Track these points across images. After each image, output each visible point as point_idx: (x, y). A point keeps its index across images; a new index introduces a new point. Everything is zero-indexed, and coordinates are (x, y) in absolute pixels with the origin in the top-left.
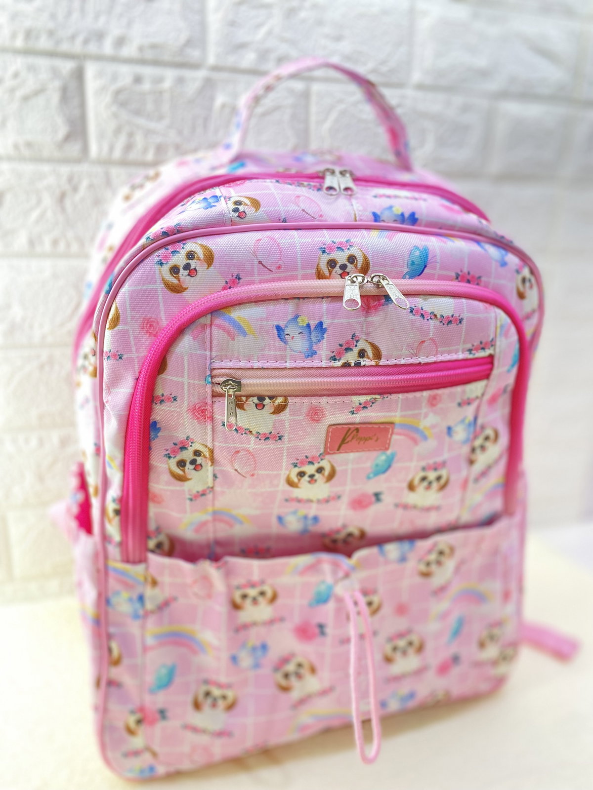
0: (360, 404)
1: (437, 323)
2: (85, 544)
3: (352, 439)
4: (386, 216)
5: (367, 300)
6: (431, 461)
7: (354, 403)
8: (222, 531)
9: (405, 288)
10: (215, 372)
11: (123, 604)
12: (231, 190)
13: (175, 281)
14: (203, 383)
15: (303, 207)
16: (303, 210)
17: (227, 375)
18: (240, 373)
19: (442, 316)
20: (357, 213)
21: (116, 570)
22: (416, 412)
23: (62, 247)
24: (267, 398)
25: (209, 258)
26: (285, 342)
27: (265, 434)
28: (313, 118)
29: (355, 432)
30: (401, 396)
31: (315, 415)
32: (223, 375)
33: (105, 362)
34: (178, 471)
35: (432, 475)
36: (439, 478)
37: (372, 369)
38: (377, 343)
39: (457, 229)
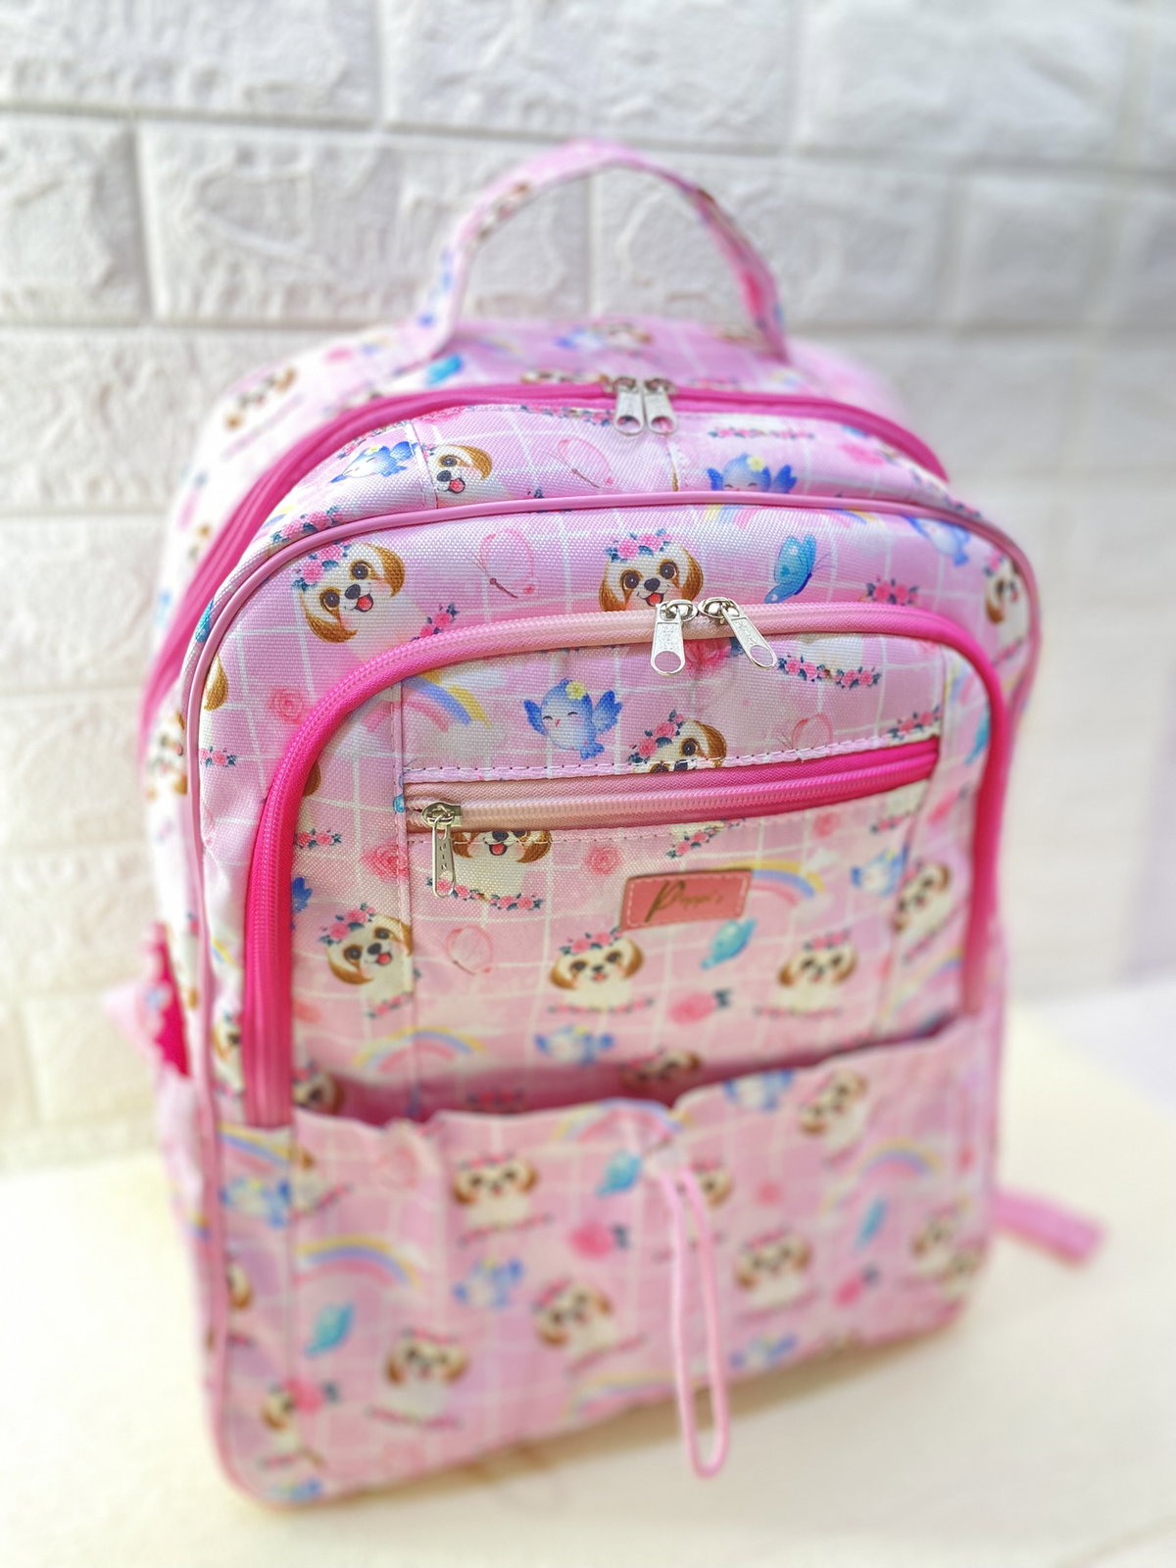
0: (687, 839)
1: (831, 685)
2: (176, 1096)
3: (674, 899)
4: (734, 476)
5: (698, 648)
6: (821, 933)
7: (674, 837)
8: (432, 1066)
9: (771, 623)
10: (412, 790)
11: (251, 1199)
12: (434, 428)
13: (330, 619)
14: (390, 810)
15: (574, 465)
16: (575, 471)
17: (435, 795)
18: (458, 790)
19: (840, 672)
20: (677, 471)
21: (236, 1142)
22: (793, 848)
23: (107, 492)
24: (510, 834)
25: (396, 575)
26: (543, 731)
27: (508, 899)
28: (598, 223)
29: (677, 889)
30: (763, 821)
31: (602, 861)
32: (427, 795)
33: (202, 767)
34: (347, 967)
35: (823, 957)
36: (836, 961)
37: (708, 774)
38: (717, 727)
39: (871, 495)
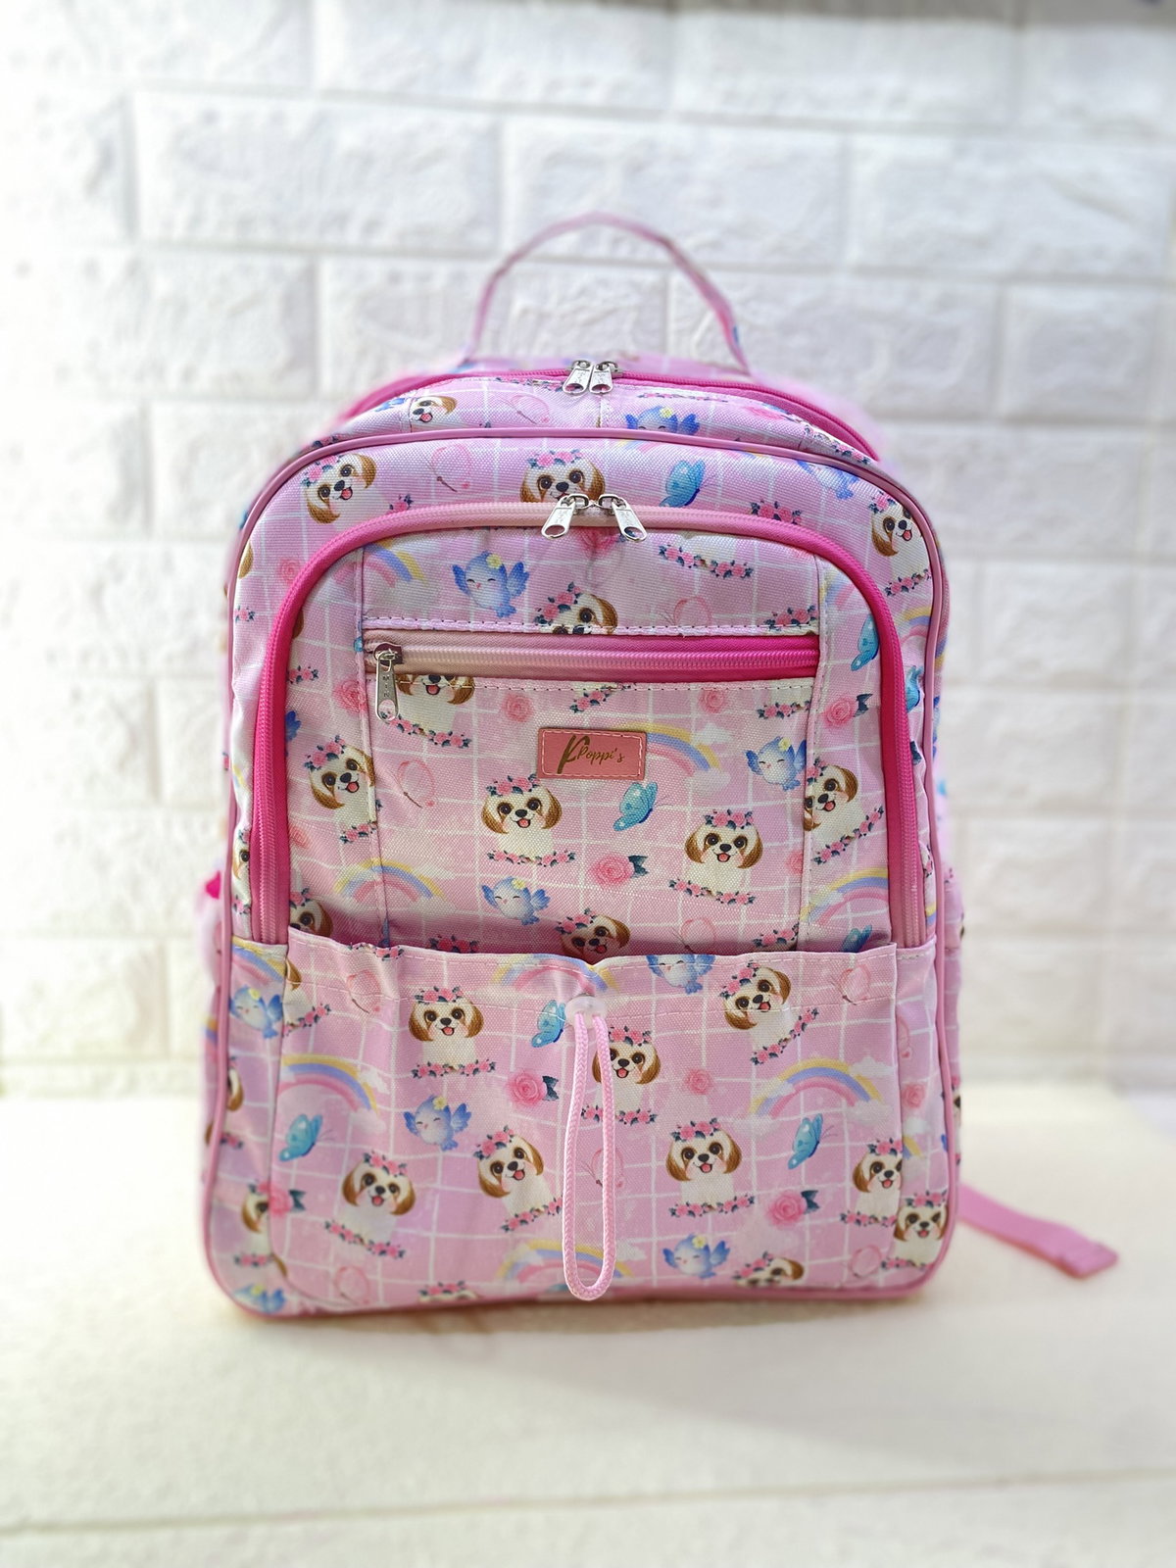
0: (586, 695)
1: (707, 573)
3: (579, 754)
4: (647, 420)
5: (593, 533)
6: (722, 809)
7: (576, 693)
8: (400, 906)
9: (649, 518)
10: (368, 634)
11: (253, 1014)
12: (428, 390)
13: (323, 506)
14: (351, 649)
15: (521, 408)
16: (519, 412)
17: (384, 638)
18: (401, 635)
19: (714, 563)
20: (603, 416)
21: (243, 952)
22: (681, 716)
24: (442, 677)
25: (370, 474)
26: (467, 592)
27: (442, 735)
29: (583, 743)
30: (651, 686)
31: (517, 708)
33: (235, 625)
35: (727, 835)
36: (741, 842)
37: (601, 639)
38: (611, 602)
39: (765, 441)
